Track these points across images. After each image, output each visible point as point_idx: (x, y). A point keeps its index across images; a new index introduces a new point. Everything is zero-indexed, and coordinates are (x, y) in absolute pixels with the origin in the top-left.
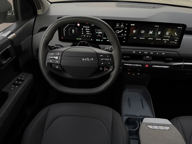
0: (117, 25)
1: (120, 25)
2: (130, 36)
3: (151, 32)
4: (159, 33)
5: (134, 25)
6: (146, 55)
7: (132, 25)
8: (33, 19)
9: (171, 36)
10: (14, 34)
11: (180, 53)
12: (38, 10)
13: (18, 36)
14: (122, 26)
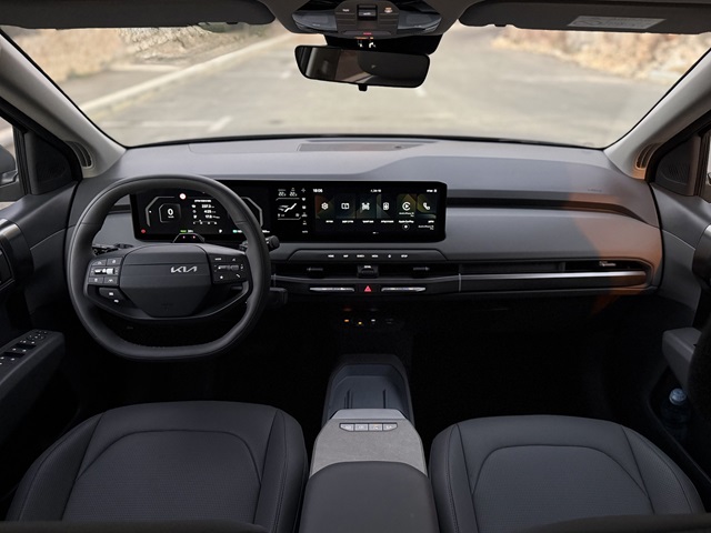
0: (281, 194)
1: (288, 193)
2: (317, 217)
3: (366, 206)
4: (386, 207)
5: (321, 191)
6: (363, 262)
7: (315, 191)
8: (71, 190)
9: (417, 212)
10: (14, 227)
11: (445, 251)
12: (83, 168)
13: (23, 232)
14: (292, 194)
